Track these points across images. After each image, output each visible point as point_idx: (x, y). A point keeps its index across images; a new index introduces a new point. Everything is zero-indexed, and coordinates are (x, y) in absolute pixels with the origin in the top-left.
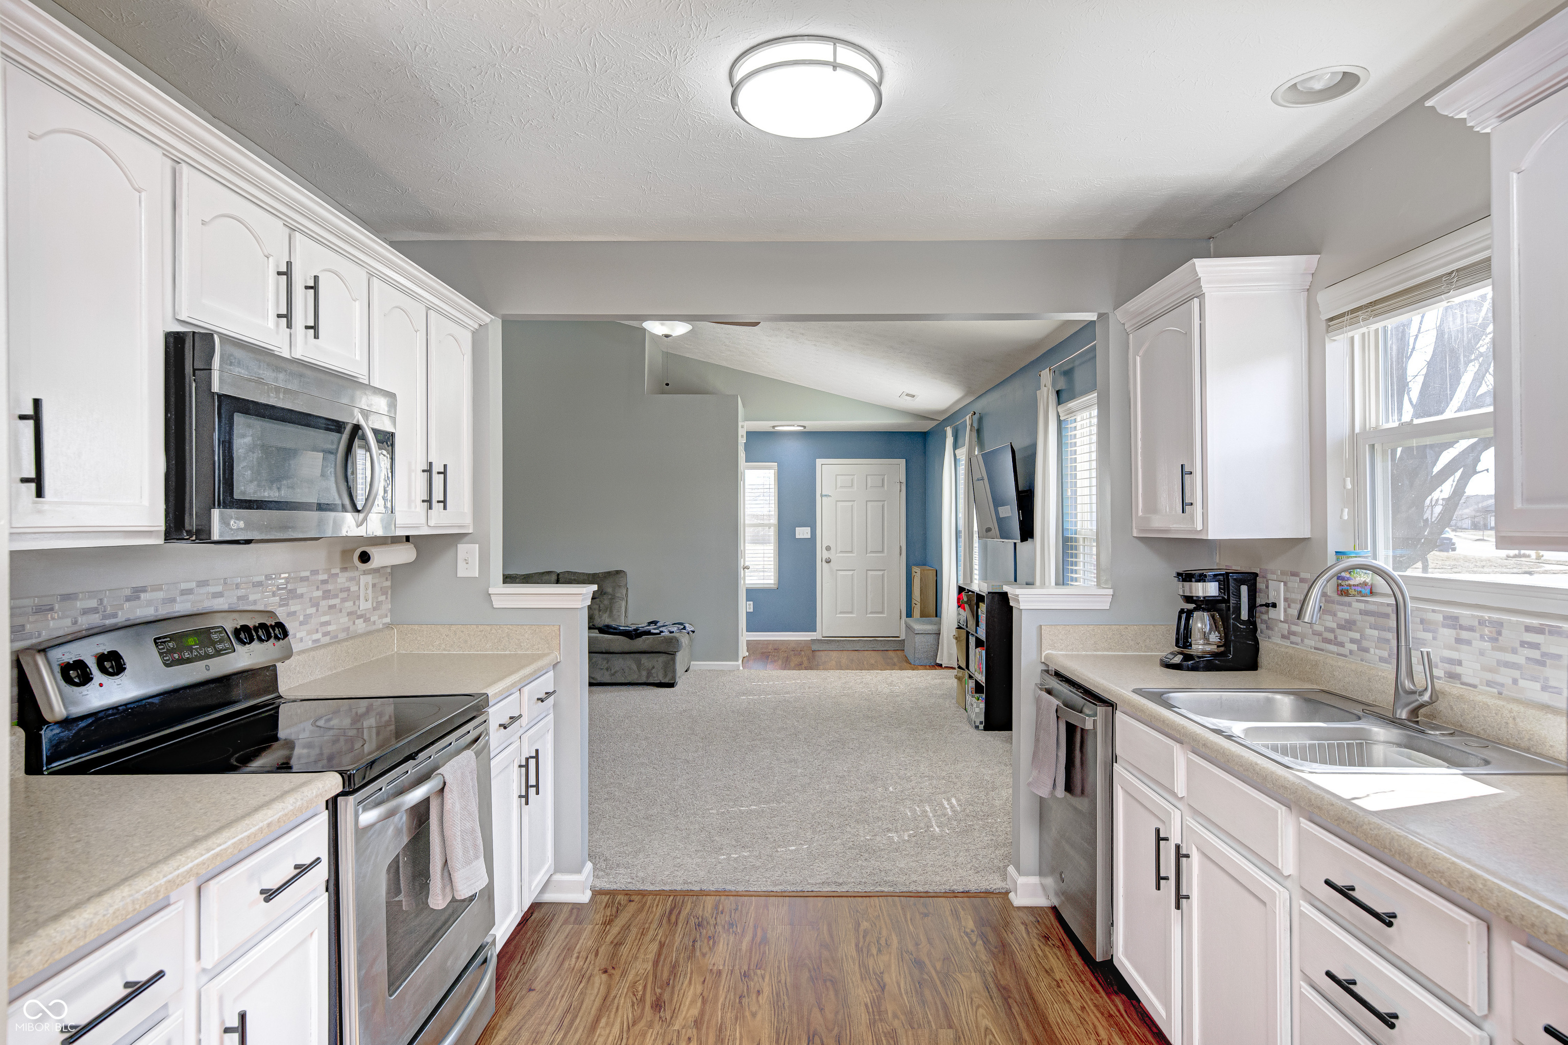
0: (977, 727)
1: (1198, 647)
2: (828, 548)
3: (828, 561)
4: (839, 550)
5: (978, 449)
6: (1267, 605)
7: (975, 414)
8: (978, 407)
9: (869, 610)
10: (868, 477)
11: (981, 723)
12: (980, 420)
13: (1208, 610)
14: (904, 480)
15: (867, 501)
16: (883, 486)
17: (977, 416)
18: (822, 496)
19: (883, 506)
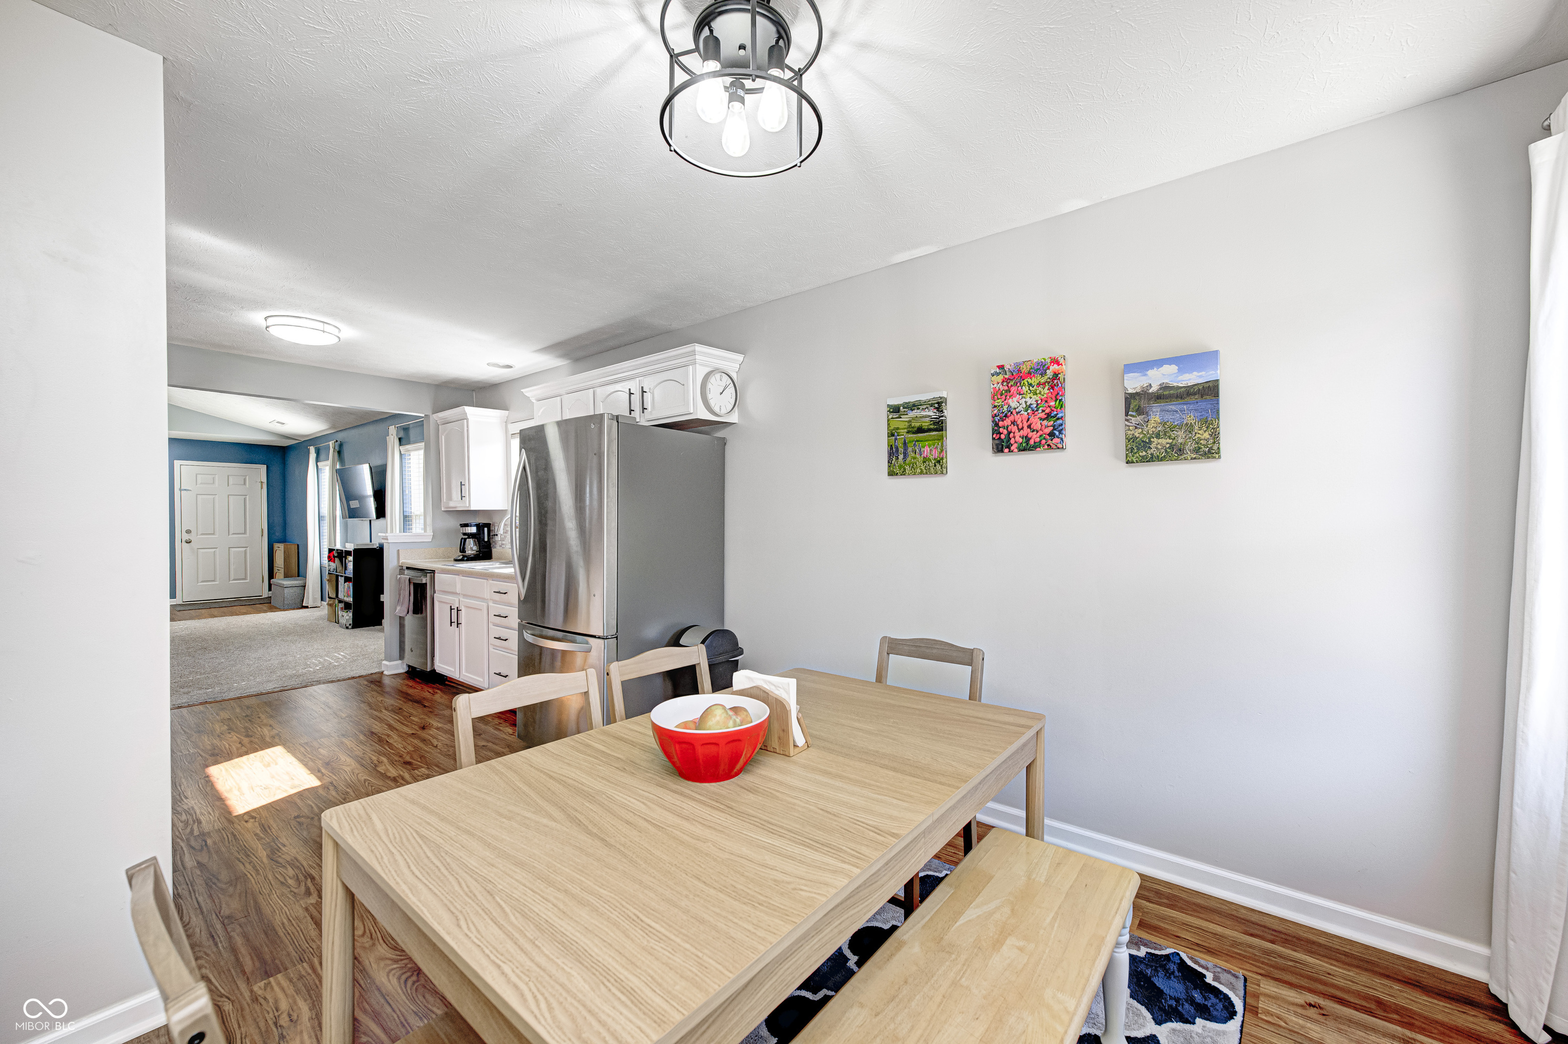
0: (347, 628)
1: (469, 552)
2: (188, 532)
3: (188, 542)
4: (200, 532)
5: (339, 464)
6: (494, 535)
7: (337, 441)
8: (341, 436)
9: (232, 578)
10: (230, 477)
11: (350, 625)
12: (341, 445)
13: (472, 538)
14: (265, 480)
15: (229, 495)
16: (245, 484)
17: (339, 442)
18: (181, 490)
19: (245, 499)
